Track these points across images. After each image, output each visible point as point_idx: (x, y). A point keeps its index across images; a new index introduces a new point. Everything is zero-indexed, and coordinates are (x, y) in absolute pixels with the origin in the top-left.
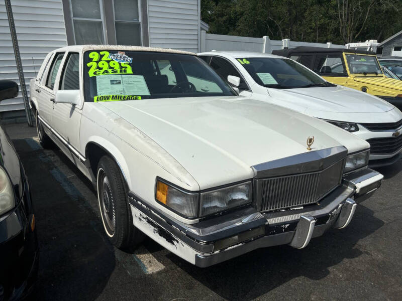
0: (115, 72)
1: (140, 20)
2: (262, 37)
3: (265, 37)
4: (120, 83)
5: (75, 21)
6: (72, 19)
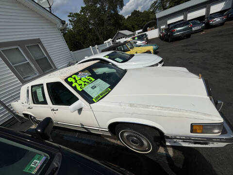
0: (88, 83)
1: (45, 55)
2: (89, 47)
3: (90, 47)
4: (95, 87)
5: (15, 67)
6: (13, 66)
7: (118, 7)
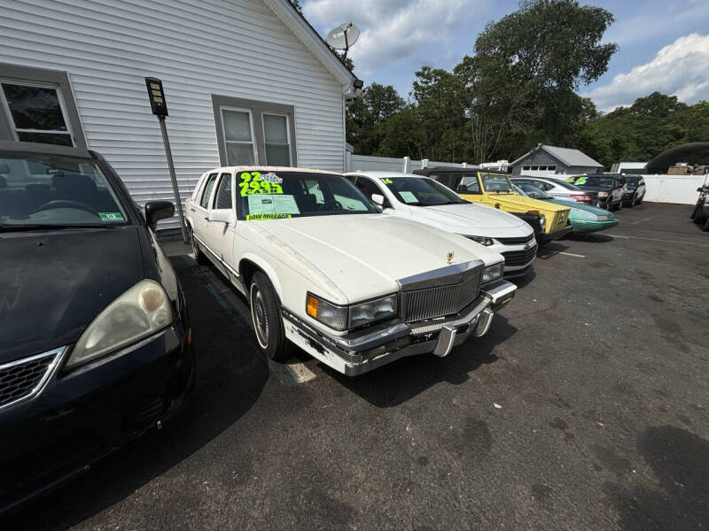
0: (266, 191)
1: (289, 142)
2: (403, 158)
3: (406, 158)
4: (271, 202)
5: (227, 144)
6: (225, 141)
7: (582, 72)
